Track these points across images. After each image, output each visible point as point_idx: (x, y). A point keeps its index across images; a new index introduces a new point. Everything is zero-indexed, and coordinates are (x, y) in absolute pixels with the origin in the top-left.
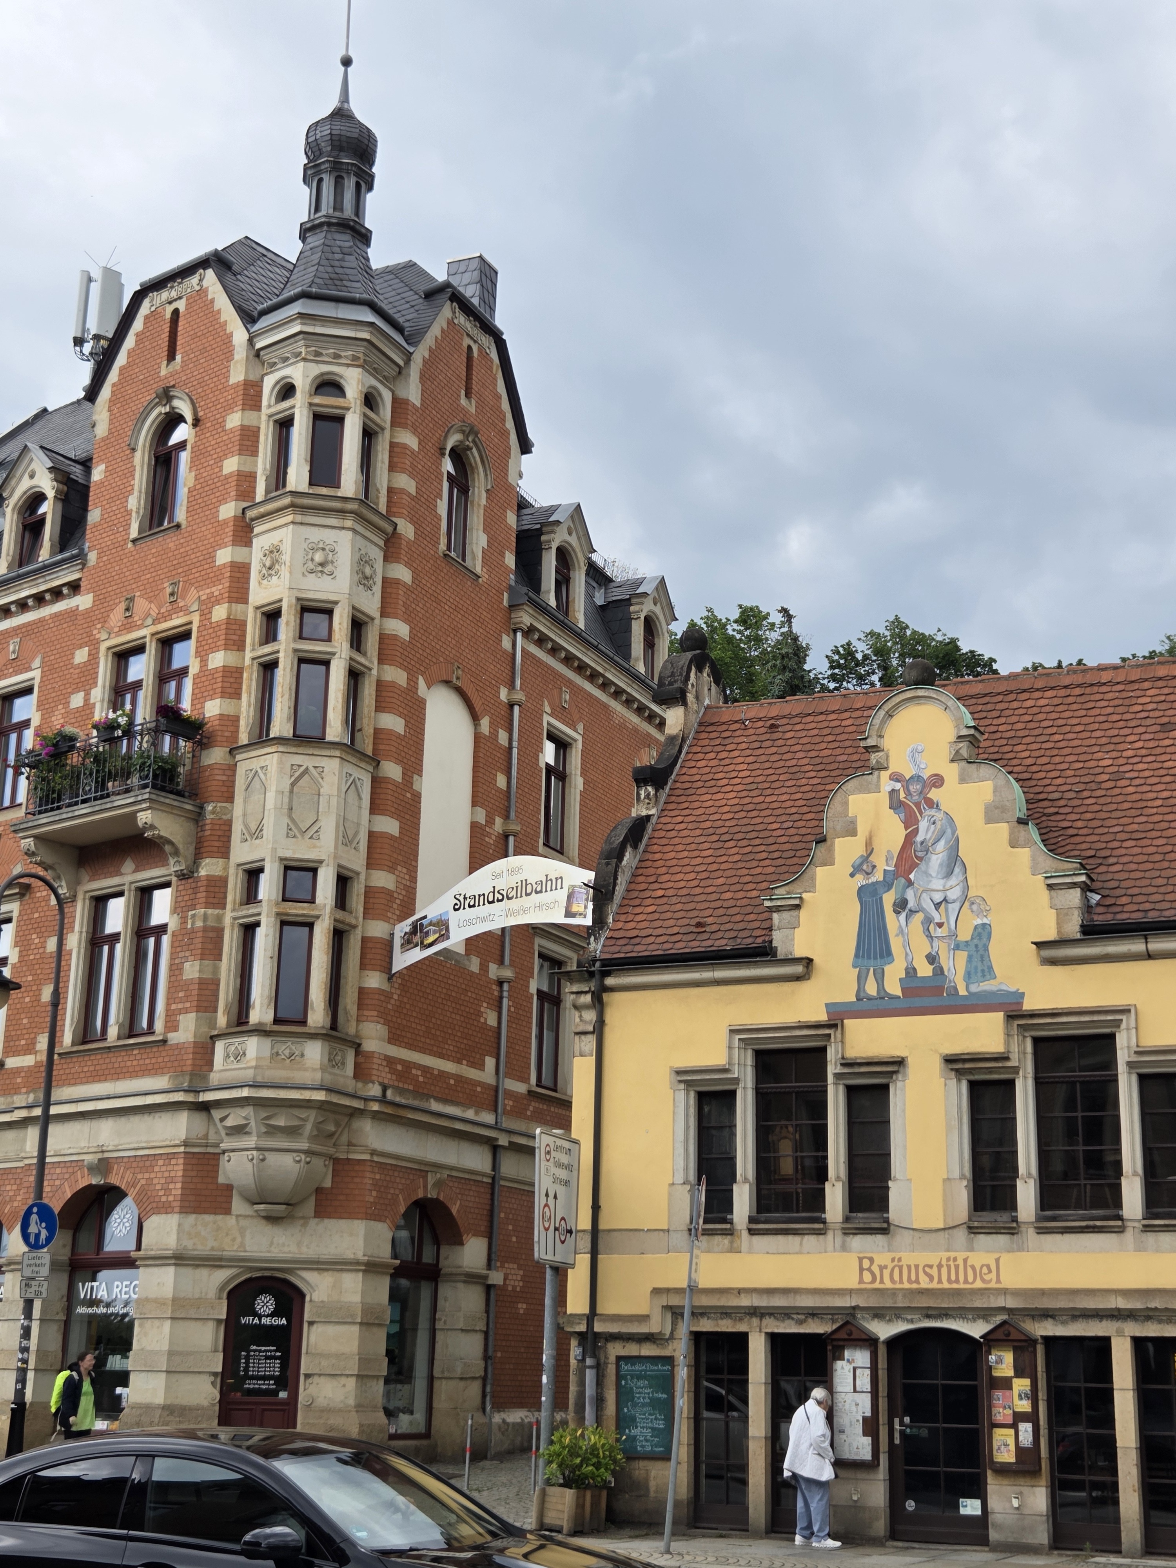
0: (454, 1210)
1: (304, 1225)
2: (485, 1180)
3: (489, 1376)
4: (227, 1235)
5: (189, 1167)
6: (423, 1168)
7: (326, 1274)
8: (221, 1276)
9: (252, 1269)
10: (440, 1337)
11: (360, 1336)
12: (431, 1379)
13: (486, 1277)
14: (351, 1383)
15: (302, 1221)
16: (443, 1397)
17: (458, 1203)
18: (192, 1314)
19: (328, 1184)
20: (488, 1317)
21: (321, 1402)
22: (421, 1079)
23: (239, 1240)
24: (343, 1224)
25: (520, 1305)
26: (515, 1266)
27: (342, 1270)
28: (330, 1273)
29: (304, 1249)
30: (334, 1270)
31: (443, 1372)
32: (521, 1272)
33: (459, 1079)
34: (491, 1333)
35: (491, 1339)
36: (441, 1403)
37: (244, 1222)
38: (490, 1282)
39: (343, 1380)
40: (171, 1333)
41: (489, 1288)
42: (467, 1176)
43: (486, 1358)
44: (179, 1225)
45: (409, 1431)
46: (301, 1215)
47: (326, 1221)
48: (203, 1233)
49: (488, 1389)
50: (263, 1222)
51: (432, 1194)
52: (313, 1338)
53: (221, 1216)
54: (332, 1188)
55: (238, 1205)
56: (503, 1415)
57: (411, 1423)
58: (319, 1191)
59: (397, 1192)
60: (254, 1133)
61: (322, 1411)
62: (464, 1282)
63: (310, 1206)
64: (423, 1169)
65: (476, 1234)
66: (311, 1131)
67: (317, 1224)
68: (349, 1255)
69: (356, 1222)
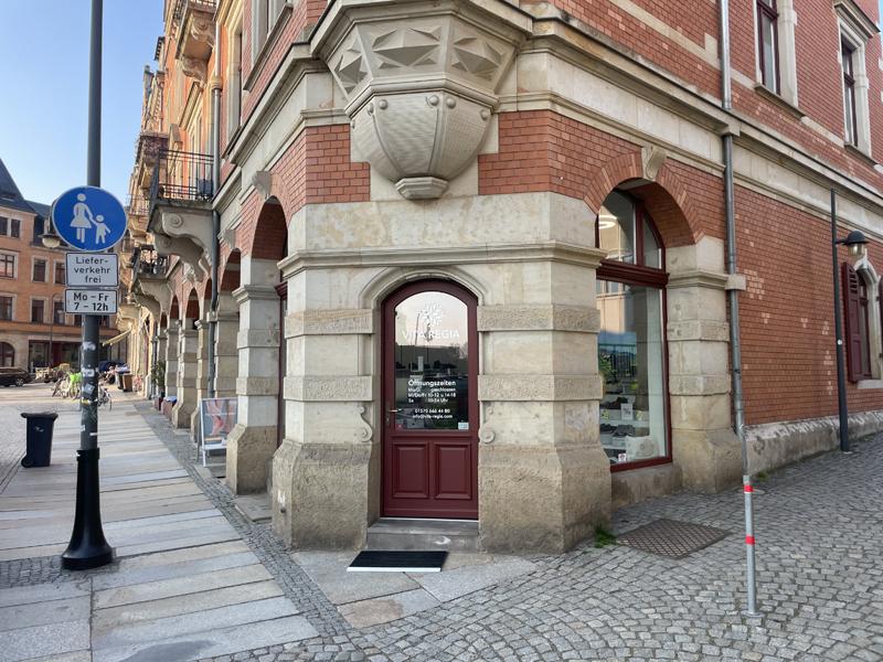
0: (680, 201)
1: (467, 206)
2: (715, 173)
3: (738, 391)
4: (367, 226)
5: (314, 146)
6: (634, 140)
7: (500, 267)
8: (365, 278)
9: (403, 267)
10: (673, 349)
11: (554, 350)
12: (667, 396)
13: (724, 281)
14: (547, 412)
15: (462, 202)
16: (684, 417)
17: (685, 193)
18: (330, 328)
19: (493, 147)
20: (731, 326)
21: (508, 438)
22: (622, 27)
23: (383, 232)
24: (520, 200)
25: (763, 315)
26: (755, 273)
27: (521, 261)
28: (506, 266)
29: (469, 238)
30: (511, 261)
31: (681, 389)
32: (762, 281)
33: (674, 47)
34: (736, 343)
35: (736, 351)
36: (682, 422)
37: (386, 210)
38: (730, 286)
39: (536, 408)
40: (307, 353)
41: (728, 293)
42: (692, 163)
43: (732, 371)
44: (307, 219)
45: (641, 457)
46: (460, 193)
47: (495, 198)
48: (337, 227)
49: (738, 405)
50: (412, 206)
51: (650, 175)
52: (489, 353)
53: (358, 204)
54: (500, 153)
55: (379, 188)
56: (757, 432)
57: (643, 446)
58: (481, 158)
59: (599, 164)
60: (370, 73)
61: (509, 451)
62: (700, 285)
63: (471, 180)
64: (633, 143)
65: (710, 233)
66: (449, 57)
67: (483, 204)
68: (530, 239)
69: (537, 195)
